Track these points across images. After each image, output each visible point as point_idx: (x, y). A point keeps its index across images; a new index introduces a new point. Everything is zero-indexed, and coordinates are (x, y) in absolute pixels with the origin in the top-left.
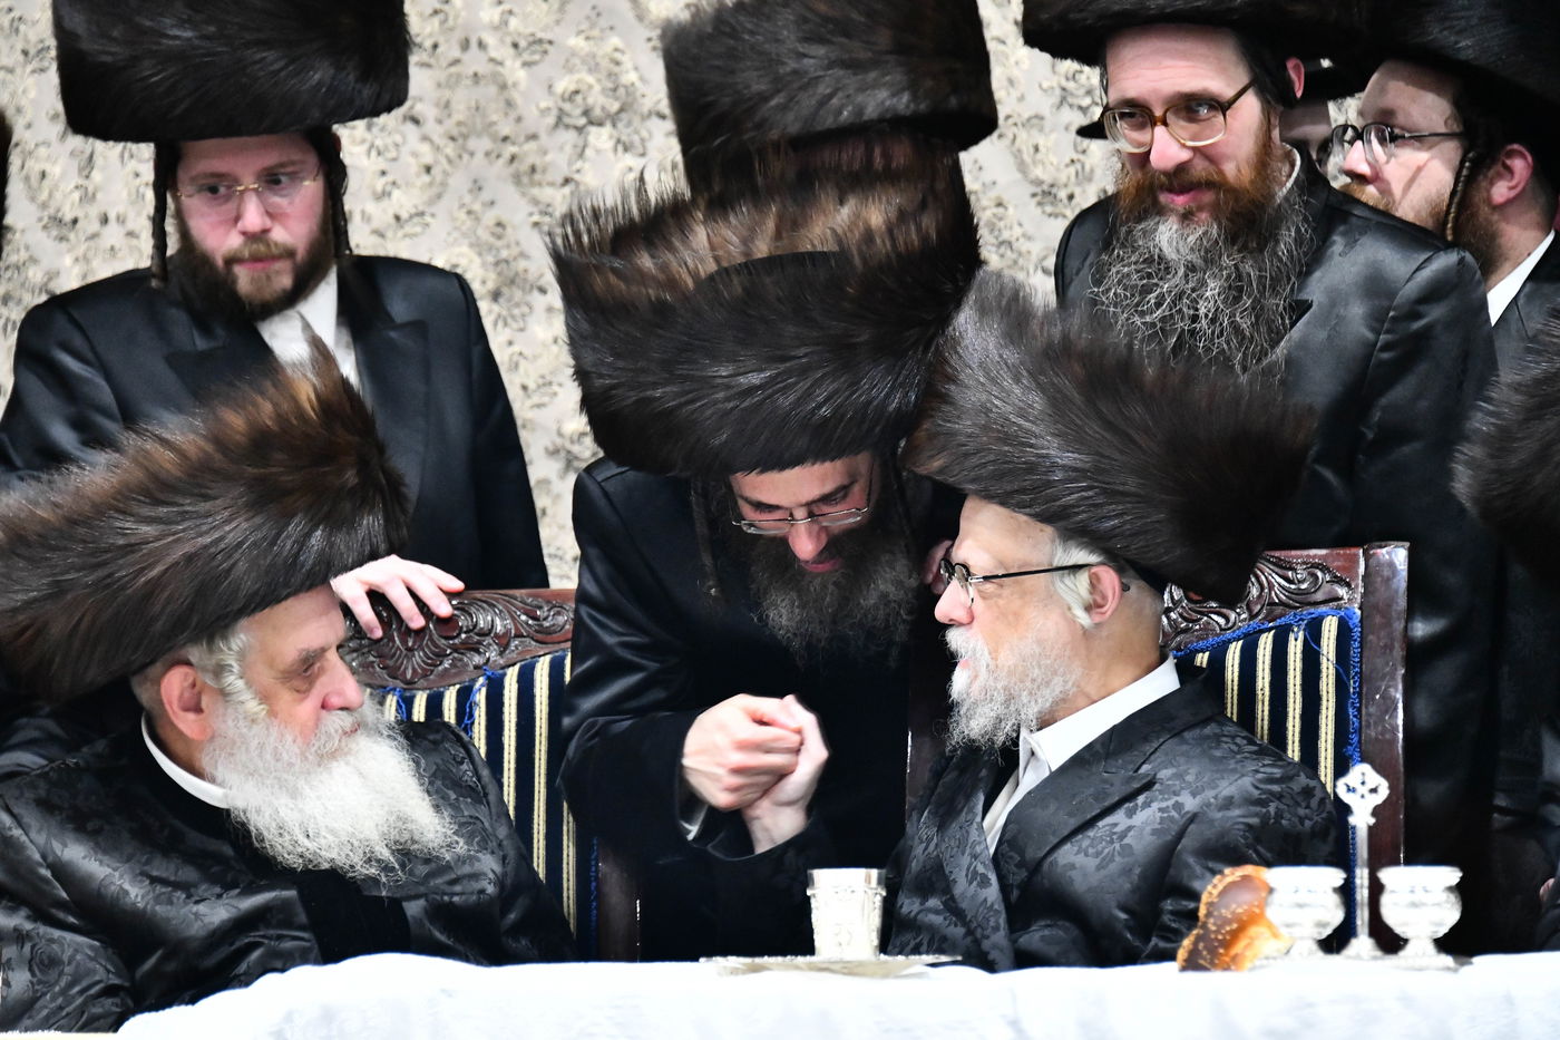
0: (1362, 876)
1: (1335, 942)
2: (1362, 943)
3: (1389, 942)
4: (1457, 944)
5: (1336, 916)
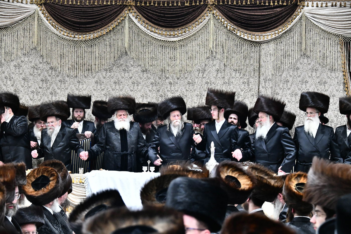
0: (149, 167)
1: (147, 171)
2: (148, 171)
3: (150, 171)
4: (155, 171)
5: (147, 169)
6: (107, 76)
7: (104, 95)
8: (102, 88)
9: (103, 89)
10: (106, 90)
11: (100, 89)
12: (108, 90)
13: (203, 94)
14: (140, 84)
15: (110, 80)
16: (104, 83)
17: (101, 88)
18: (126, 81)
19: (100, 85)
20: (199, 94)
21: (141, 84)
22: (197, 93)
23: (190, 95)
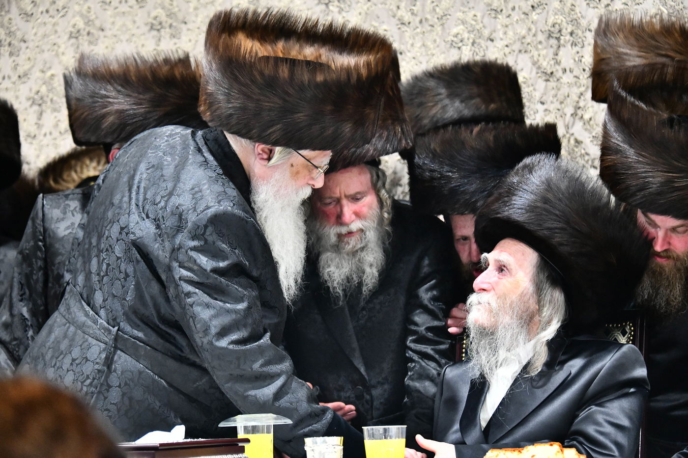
6: (40, 10)
7: (28, 99)
8: (21, 70)
9: (26, 75)
10: (36, 74)
11: (11, 74)
12: (49, 74)
13: (486, 33)
14: (183, 26)
15: (54, 25)
16: (31, 45)
17: (15, 68)
18: (119, 22)
19: (11, 54)
20: (466, 35)
21: (190, 26)
22: (455, 31)
23: (419, 44)
